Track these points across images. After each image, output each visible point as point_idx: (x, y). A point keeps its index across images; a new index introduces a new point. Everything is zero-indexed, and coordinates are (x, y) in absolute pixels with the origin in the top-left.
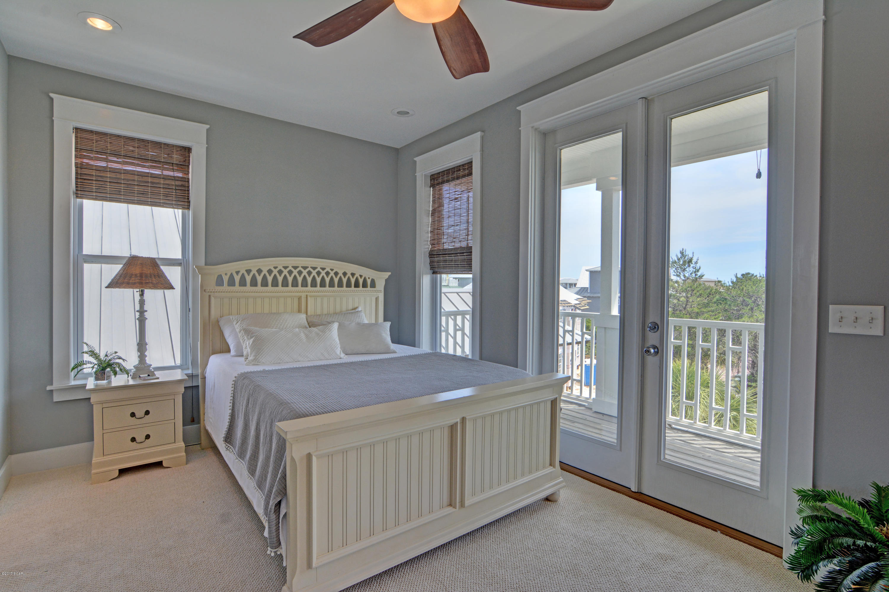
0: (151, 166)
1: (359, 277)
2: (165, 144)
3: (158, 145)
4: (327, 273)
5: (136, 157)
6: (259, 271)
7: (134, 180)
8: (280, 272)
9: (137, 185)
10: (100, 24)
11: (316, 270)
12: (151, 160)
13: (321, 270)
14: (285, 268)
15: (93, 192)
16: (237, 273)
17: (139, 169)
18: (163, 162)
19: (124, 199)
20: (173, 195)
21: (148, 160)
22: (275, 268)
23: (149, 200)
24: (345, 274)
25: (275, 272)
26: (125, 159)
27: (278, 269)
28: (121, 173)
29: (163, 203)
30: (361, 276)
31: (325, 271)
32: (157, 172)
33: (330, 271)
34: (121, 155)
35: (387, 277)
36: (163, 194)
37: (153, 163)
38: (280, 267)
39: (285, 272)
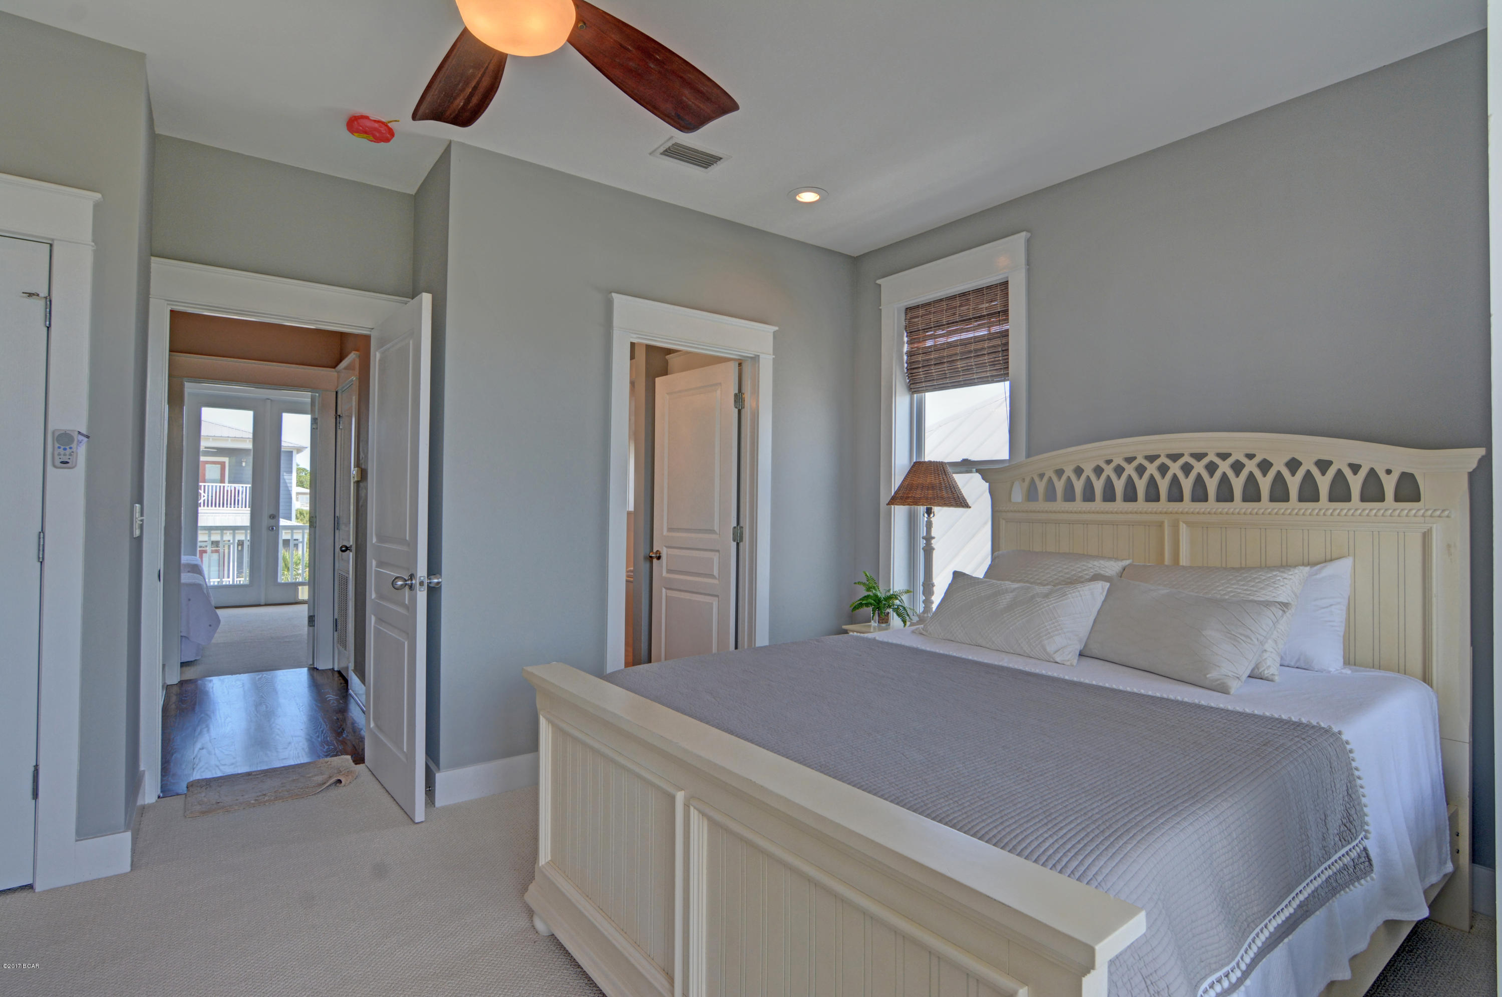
0: (979, 325)
1: (1348, 472)
2: (988, 288)
3: (979, 291)
4: (1237, 467)
5: (958, 320)
6: (1079, 471)
7: (956, 354)
8: (1119, 470)
9: (961, 359)
10: (808, 197)
11: (1205, 461)
12: (974, 318)
13: (1217, 460)
14: (1129, 460)
15: (922, 382)
16: (1042, 476)
17: (964, 336)
18: (988, 315)
19: (951, 383)
20: (986, 363)
21: (970, 319)
22: (1109, 462)
23: (975, 377)
24: (1293, 465)
25: (1109, 471)
26: (948, 327)
27: (1113, 465)
28: (945, 349)
29: (992, 376)
30: (1355, 468)
31: (1231, 460)
32: (983, 332)
33: (1244, 460)
34: (944, 325)
35: (1473, 465)
36: (989, 362)
37: (976, 321)
38: (1118, 461)
39: (1130, 470)
